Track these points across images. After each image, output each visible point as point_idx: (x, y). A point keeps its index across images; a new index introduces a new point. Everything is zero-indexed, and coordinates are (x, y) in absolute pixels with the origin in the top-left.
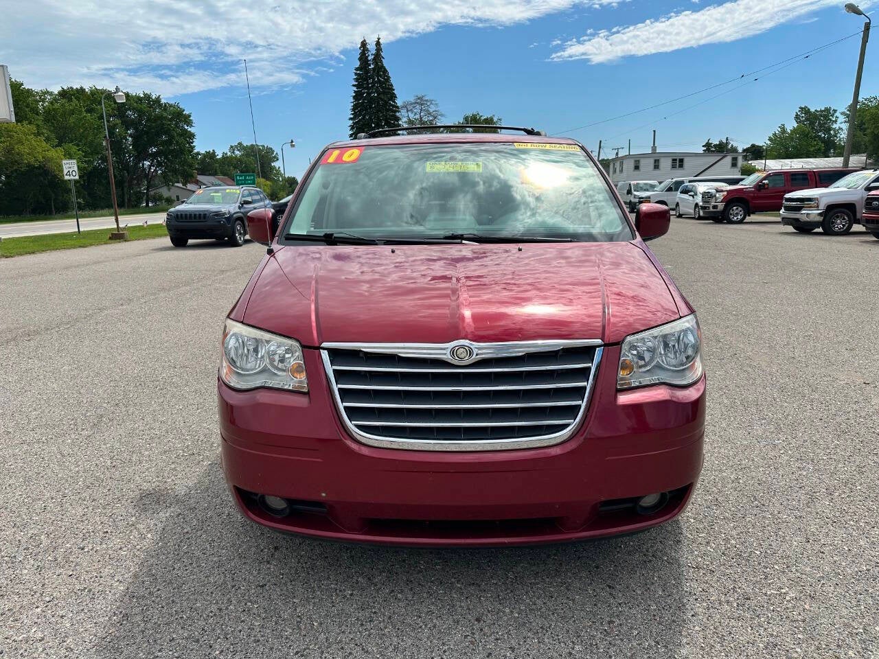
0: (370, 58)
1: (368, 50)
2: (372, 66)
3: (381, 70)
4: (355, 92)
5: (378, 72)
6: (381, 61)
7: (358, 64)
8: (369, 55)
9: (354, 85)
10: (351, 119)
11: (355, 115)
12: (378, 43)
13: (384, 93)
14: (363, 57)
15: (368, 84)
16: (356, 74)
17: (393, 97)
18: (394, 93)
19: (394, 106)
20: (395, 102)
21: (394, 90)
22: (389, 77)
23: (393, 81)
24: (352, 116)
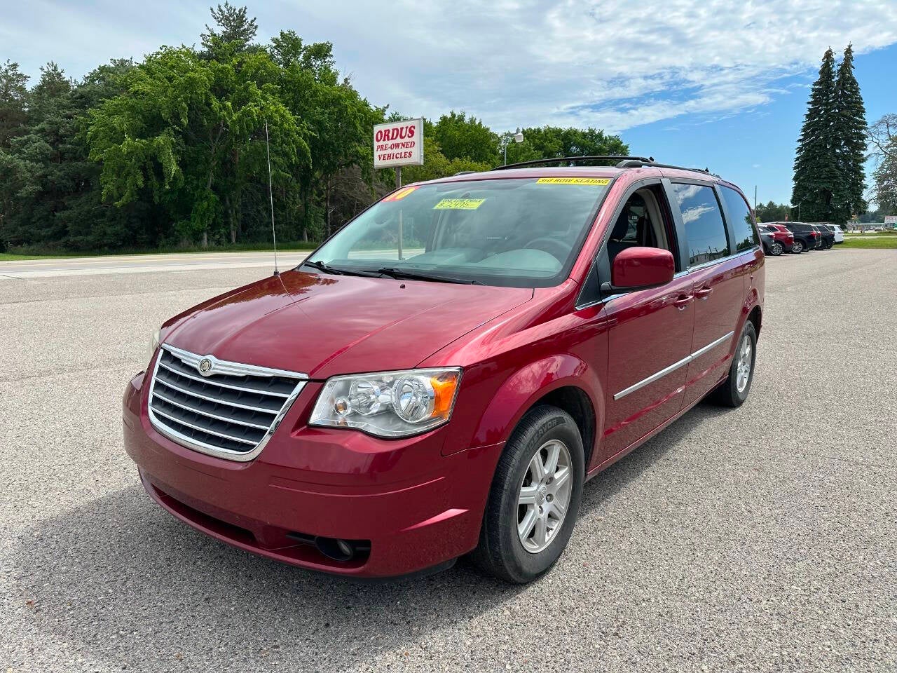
0: (834, 70)
1: (833, 60)
2: (836, 79)
3: (847, 81)
4: (810, 110)
5: (844, 84)
6: (850, 72)
7: (817, 78)
8: (833, 67)
9: (809, 103)
10: (800, 140)
11: (806, 136)
12: (849, 51)
13: (848, 108)
14: (826, 71)
15: (828, 99)
16: (813, 90)
17: (860, 111)
18: (862, 108)
19: (859, 122)
20: (862, 118)
21: (863, 103)
22: (857, 89)
23: (861, 93)
24: (802, 137)
